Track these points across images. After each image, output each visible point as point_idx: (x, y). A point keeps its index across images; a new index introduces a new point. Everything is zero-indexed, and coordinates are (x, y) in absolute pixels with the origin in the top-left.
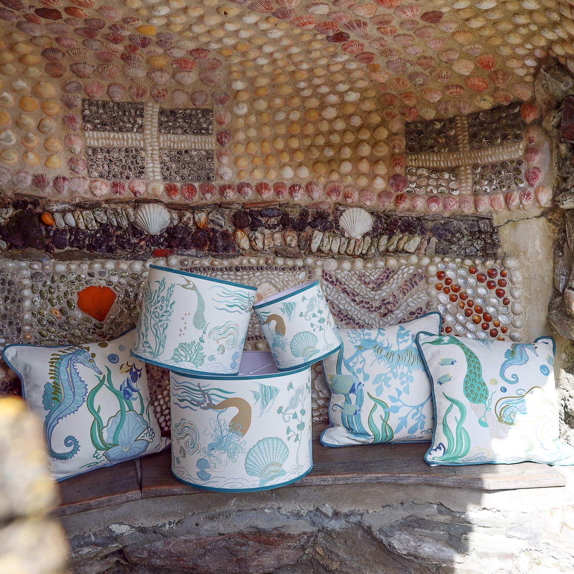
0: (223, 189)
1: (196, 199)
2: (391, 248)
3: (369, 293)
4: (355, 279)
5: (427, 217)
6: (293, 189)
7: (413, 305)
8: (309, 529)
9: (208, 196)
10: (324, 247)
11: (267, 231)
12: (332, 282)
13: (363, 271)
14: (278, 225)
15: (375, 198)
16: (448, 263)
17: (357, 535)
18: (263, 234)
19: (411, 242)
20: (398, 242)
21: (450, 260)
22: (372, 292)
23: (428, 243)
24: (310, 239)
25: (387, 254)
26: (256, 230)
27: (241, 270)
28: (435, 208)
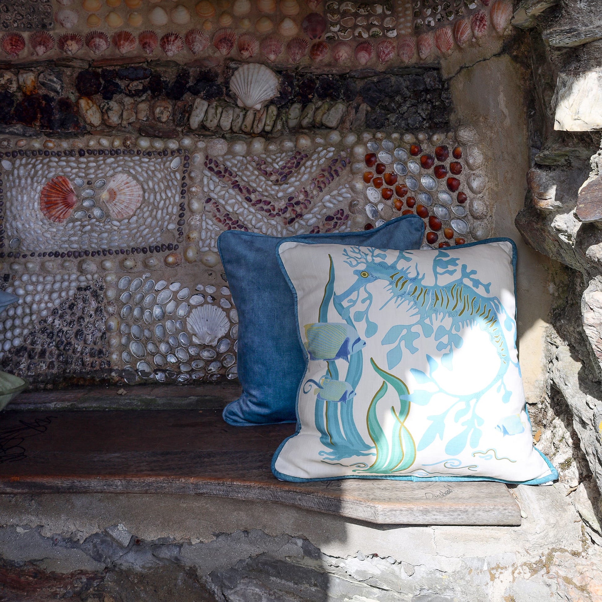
0: (63, 41)
1: (24, 53)
2: (305, 122)
3: (269, 189)
4: (251, 168)
5: (353, 74)
6: (166, 40)
7: (331, 205)
8: (90, 566)
9: (41, 50)
10: (209, 121)
11: (128, 100)
12: (219, 173)
13: (264, 156)
14: (144, 90)
15: (283, 49)
16: (381, 140)
17: (176, 579)
18: (121, 103)
19: (331, 112)
20: (315, 112)
21: (384, 135)
22: (273, 187)
23: (357, 112)
24: (188, 111)
25: (301, 131)
26: (110, 99)
27: (87, 154)
28: (364, 58)
